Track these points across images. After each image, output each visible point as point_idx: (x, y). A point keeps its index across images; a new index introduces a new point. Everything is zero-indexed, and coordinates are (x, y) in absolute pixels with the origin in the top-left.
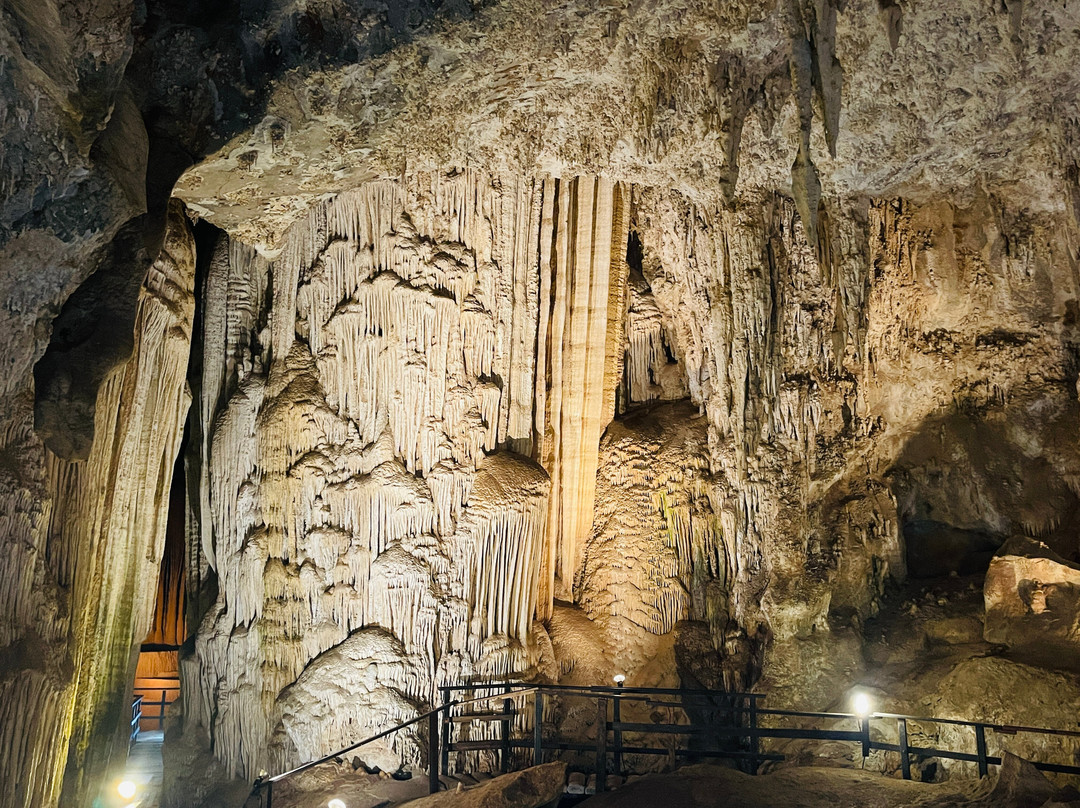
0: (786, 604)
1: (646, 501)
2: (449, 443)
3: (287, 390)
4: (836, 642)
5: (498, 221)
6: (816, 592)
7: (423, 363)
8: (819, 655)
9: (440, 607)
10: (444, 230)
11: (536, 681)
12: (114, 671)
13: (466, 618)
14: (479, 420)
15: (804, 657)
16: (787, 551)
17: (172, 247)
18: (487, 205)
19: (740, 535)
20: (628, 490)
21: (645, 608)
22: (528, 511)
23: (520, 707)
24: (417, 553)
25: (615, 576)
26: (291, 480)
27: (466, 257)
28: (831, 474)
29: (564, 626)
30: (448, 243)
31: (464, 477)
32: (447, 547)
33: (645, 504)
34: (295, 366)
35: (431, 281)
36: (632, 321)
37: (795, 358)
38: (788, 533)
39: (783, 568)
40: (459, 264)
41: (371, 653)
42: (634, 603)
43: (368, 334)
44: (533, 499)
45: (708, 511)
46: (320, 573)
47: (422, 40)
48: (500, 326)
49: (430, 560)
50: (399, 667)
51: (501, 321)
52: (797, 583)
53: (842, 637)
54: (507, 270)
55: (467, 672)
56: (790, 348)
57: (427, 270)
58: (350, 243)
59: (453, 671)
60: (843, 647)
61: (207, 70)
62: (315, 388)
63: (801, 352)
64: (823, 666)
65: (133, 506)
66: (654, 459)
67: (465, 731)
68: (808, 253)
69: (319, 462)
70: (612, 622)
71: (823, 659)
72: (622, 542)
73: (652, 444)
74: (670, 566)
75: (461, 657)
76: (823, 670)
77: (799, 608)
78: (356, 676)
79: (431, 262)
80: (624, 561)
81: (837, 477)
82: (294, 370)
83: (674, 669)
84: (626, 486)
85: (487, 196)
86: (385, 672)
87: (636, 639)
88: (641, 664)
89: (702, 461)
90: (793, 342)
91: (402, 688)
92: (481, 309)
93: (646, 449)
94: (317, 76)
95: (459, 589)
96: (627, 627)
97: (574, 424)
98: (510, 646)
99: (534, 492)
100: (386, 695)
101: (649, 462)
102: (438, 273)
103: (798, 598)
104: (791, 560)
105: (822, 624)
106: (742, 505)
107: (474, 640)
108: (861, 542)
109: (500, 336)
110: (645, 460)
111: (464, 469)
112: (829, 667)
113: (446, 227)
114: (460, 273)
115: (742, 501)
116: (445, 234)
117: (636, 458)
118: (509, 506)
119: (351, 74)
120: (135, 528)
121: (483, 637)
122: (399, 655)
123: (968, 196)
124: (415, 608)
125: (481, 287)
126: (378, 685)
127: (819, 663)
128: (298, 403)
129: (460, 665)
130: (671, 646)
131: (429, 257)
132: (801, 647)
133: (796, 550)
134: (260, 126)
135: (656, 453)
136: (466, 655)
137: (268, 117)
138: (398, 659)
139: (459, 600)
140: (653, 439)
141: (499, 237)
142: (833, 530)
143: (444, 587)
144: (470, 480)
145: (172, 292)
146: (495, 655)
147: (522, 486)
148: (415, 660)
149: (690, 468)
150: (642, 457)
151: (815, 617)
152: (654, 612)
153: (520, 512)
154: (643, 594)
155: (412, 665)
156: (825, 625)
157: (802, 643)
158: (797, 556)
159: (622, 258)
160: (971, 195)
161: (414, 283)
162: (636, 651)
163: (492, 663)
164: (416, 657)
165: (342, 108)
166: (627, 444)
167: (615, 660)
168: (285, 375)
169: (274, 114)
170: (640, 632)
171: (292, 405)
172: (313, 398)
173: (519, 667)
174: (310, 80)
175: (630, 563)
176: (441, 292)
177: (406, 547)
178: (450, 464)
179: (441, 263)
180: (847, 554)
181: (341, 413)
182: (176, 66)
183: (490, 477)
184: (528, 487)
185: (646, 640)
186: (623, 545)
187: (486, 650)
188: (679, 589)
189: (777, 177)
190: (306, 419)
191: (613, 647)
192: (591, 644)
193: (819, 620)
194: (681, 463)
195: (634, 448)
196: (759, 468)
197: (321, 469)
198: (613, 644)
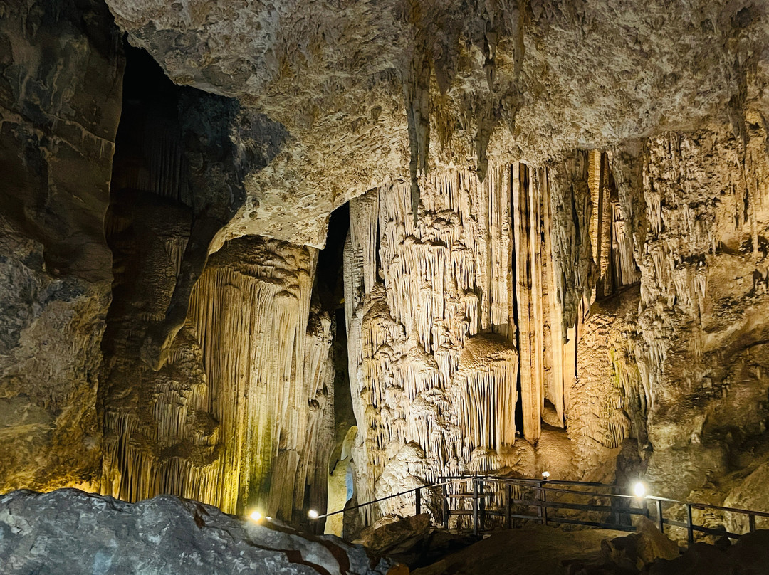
0: (661, 425)
1: (604, 357)
2: (447, 333)
3: (370, 311)
4: (703, 452)
5: (474, 191)
6: (686, 415)
7: (429, 287)
8: (687, 460)
9: (443, 430)
10: (442, 204)
11: (509, 476)
12: (266, 463)
13: (460, 437)
14: (463, 317)
15: (674, 462)
16: (667, 387)
17: (280, 251)
18: (467, 182)
19: (651, 377)
20: (595, 350)
21: (603, 430)
22: (492, 370)
23: (495, 491)
24: (428, 399)
25: (584, 409)
26: (374, 361)
27: (453, 218)
28: (725, 327)
29: (546, 442)
30: (443, 211)
31: (455, 352)
32: (447, 395)
33: (604, 359)
34: (374, 297)
35: (432, 237)
36: (619, 227)
37: (689, 244)
38: (669, 374)
39: (666, 399)
40: (449, 223)
41: (407, 457)
42: (595, 427)
43: (404, 274)
44: (495, 363)
45: (633, 361)
46: (392, 412)
47: (285, 150)
48: (478, 255)
49: (436, 403)
50: (420, 465)
51: (479, 253)
52: (674, 409)
53: (708, 448)
54: (482, 220)
55: (462, 469)
56: (683, 237)
57: (429, 231)
58: (394, 222)
59: (453, 469)
60: (707, 456)
61: (226, 181)
62: (385, 308)
63: (691, 239)
64: (690, 468)
65: (268, 383)
66: (610, 327)
67: (462, 504)
68: (692, 165)
69: (386, 350)
70: (580, 440)
71: (690, 464)
72: (589, 386)
73: (610, 317)
74: (617, 401)
75: (458, 460)
76: (690, 471)
77: (670, 427)
78: (399, 470)
79: (431, 226)
80: (589, 399)
81: (731, 329)
82: (374, 299)
83: (613, 471)
84: (595, 348)
85: (467, 176)
86: (412, 468)
87: (595, 451)
88: (596, 468)
89: (633, 326)
90: (686, 232)
91: (423, 477)
92: (464, 248)
93: (606, 321)
94: (256, 175)
95: (455, 420)
96: (589, 444)
97: (556, 309)
98: (488, 454)
99: (497, 358)
100: (412, 480)
101: (607, 329)
102: (436, 231)
103: (671, 420)
104: (671, 393)
105: (695, 439)
106: (652, 356)
107: (466, 450)
108: (755, 377)
109: (478, 262)
110: (605, 328)
111: (454, 348)
112: (694, 469)
113: (442, 202)
114: (448, 229)
115: (652, 353)
116: (442, 206)
117: (600, 327)
118: (477, 368)
119: (268, 171)
120: (270, 393)
121: (472, 449)
122: (421, 458)
123: (720, 118)
124: (430, 431)
125: (464, 234)
126: (408, 475)
127: (687, 466)
128: (374, 318)
129: (457, 464)
130: (616, 456)
131: (430, 223)
132: (673, 455)
133: (675, 386)
134: (247, 202)
135: (612, 323)
136: (462, 459)
137: (248, 197)
138: (420, 460)
139: (455, 426)
140: (610, 312)
141: (475, 200)
142: (728, 369)
143: (447, 419)
144: (458, 354)
145: (279, 274)
146: (477, 459)
147: (488, 355)
148: (430, 461)
149: (625, 332)
150: (605, 327)
151: (691, 433)
152: (608, 433)
153: (486, 371)
154: (601, 420)
155: (428, 464)
156: (697, 439)
157: (675, 452)
158: (676, 390)
159: (596, 187)
160: (723, 117)
161: (423, 240)
162: (593, 459)
163: (475, 464)
164: (431, 459)
165: (275, 186)
166: (596, 318)
167: (579, 465)
168: (369, 303)
169: (250, 195)
170: (598, 446)
171: (371, 319)
172: (383, 314)
173: (494, 467)
174: (254, 179)
175: (594, 400)
176: (438, 242)
177: (423, 396)
178: (447, 345)
179: (436, 225)
180: (734, 386)
181: (397, 320)
182: (215, 183)
183: (468, 351)
184: (492, 356)
185: (602, 451)
186: (590, 388)
187: (473, 456)
188: (623, 417)
189: (568, 142)
190: (379, 326)
191: (579, 456)
192: (562, 454)
193: (693, 436)
194: (621, 329)
195: (600, 321)
196: (662, 328)
197: (387, 354)
198: (579, 454)
